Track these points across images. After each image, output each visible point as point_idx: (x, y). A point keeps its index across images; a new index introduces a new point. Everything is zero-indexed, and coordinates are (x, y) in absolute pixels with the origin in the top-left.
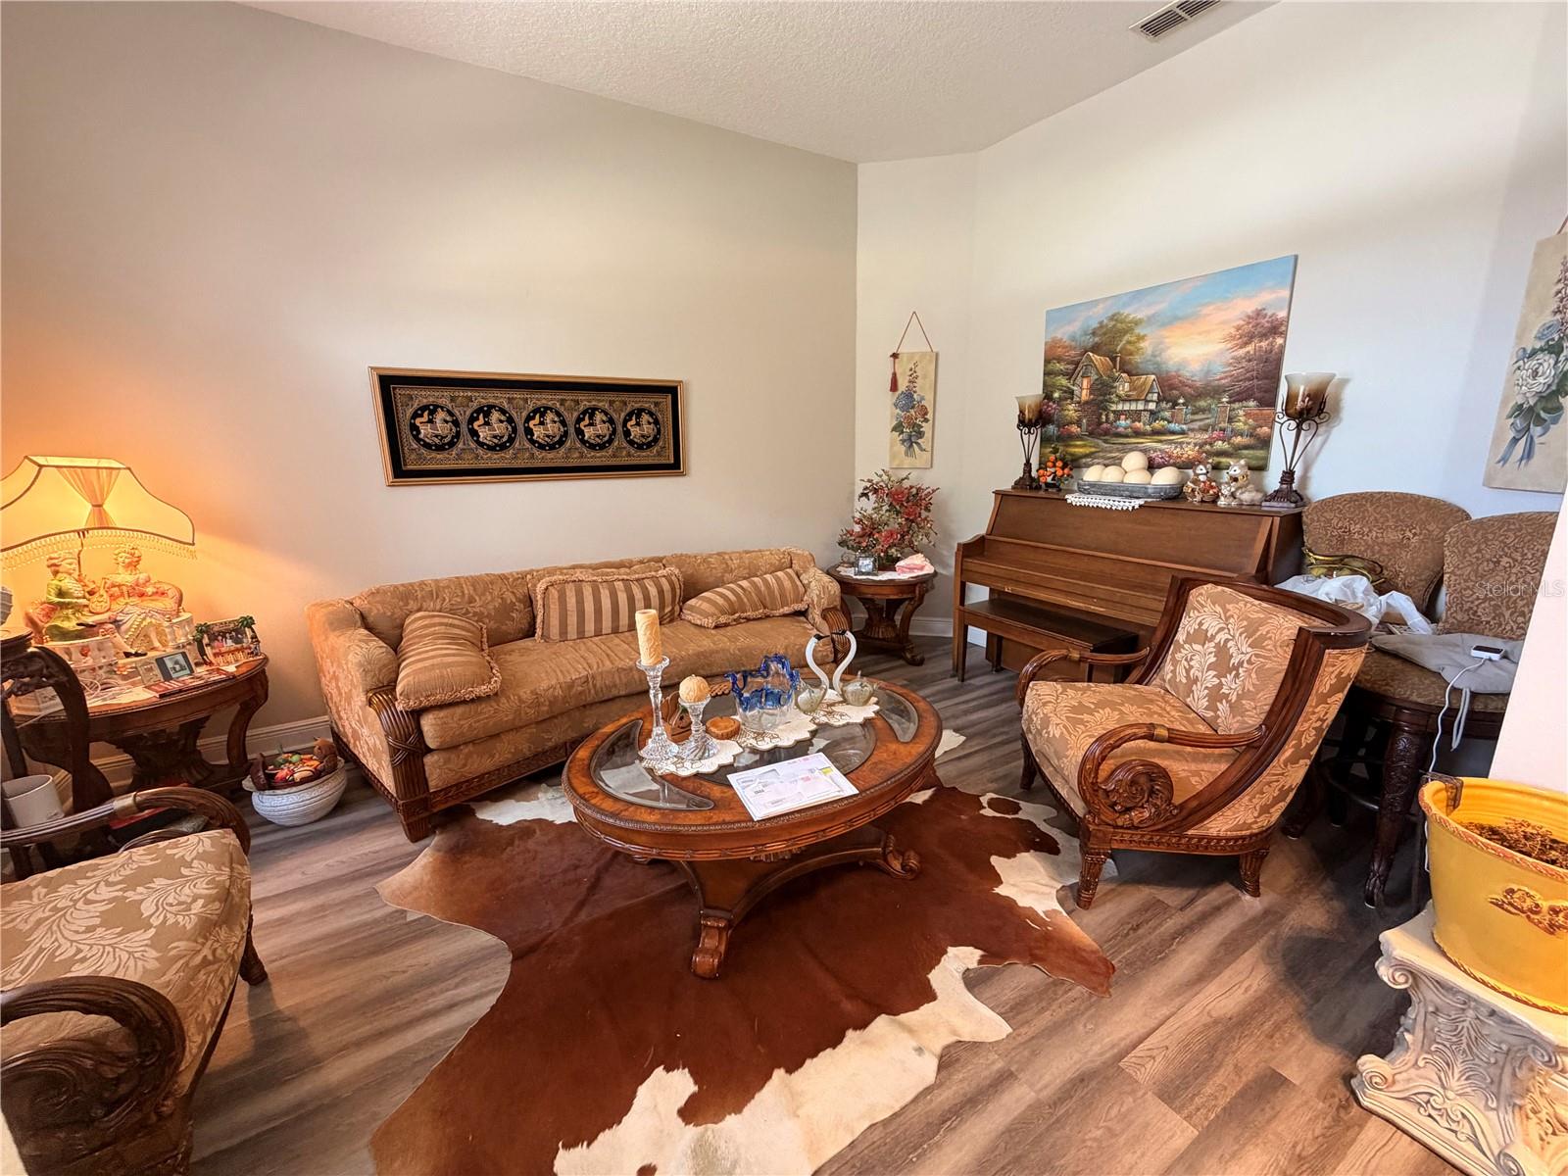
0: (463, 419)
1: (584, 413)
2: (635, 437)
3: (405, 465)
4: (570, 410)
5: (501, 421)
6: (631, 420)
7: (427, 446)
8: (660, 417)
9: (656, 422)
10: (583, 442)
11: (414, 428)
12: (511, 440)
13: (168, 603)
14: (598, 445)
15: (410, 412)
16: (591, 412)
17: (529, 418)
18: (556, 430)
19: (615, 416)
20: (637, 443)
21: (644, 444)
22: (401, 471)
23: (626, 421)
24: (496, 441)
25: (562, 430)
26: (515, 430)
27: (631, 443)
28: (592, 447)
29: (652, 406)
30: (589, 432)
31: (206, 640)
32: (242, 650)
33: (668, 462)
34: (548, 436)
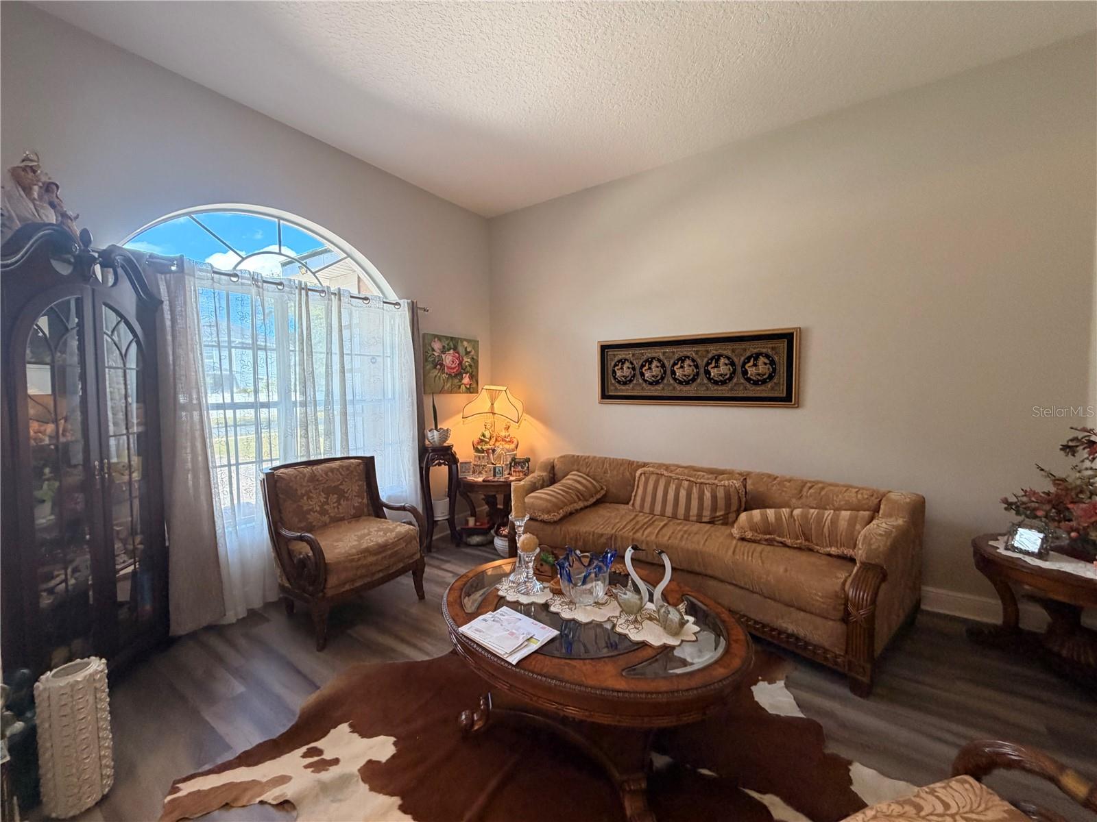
0: (637, 367)
1: (712, 359)
2: (751, 375)
3: (608, 392)
4: (702, 357)
5: (658, 367)
6: (749, 362)
7: (619, 382)
8: (776, 358)
9: (772, 363)
10: (709, 379)
11: (614, 372)
12: (662, 378)
13: (513, 446)
14: (721, 381)
15: (613, 363)
16: (717, 358)
17: (675, 364)
18: (691, 372)
19: (736, 360)
20: (753, 380)
21: (759, 380)
22: (606, 396)
23: (744, 364)
24: (653, 379)
25: (695, 371)
26: (665, 372)
27: (748, 380)
28: (716, 383)
29: (769, 350)
30: (714, 372)
31: (513, 464)
32: (522, 472)
33: (781, 395)
34: (685, 376)
